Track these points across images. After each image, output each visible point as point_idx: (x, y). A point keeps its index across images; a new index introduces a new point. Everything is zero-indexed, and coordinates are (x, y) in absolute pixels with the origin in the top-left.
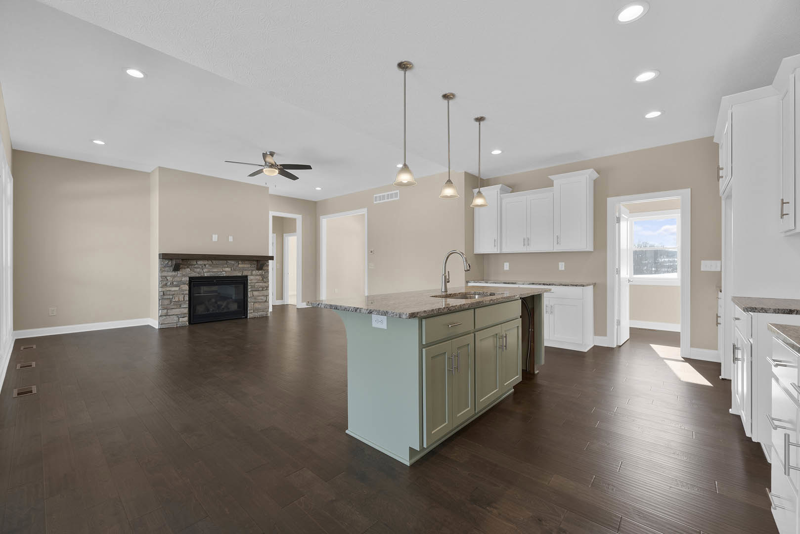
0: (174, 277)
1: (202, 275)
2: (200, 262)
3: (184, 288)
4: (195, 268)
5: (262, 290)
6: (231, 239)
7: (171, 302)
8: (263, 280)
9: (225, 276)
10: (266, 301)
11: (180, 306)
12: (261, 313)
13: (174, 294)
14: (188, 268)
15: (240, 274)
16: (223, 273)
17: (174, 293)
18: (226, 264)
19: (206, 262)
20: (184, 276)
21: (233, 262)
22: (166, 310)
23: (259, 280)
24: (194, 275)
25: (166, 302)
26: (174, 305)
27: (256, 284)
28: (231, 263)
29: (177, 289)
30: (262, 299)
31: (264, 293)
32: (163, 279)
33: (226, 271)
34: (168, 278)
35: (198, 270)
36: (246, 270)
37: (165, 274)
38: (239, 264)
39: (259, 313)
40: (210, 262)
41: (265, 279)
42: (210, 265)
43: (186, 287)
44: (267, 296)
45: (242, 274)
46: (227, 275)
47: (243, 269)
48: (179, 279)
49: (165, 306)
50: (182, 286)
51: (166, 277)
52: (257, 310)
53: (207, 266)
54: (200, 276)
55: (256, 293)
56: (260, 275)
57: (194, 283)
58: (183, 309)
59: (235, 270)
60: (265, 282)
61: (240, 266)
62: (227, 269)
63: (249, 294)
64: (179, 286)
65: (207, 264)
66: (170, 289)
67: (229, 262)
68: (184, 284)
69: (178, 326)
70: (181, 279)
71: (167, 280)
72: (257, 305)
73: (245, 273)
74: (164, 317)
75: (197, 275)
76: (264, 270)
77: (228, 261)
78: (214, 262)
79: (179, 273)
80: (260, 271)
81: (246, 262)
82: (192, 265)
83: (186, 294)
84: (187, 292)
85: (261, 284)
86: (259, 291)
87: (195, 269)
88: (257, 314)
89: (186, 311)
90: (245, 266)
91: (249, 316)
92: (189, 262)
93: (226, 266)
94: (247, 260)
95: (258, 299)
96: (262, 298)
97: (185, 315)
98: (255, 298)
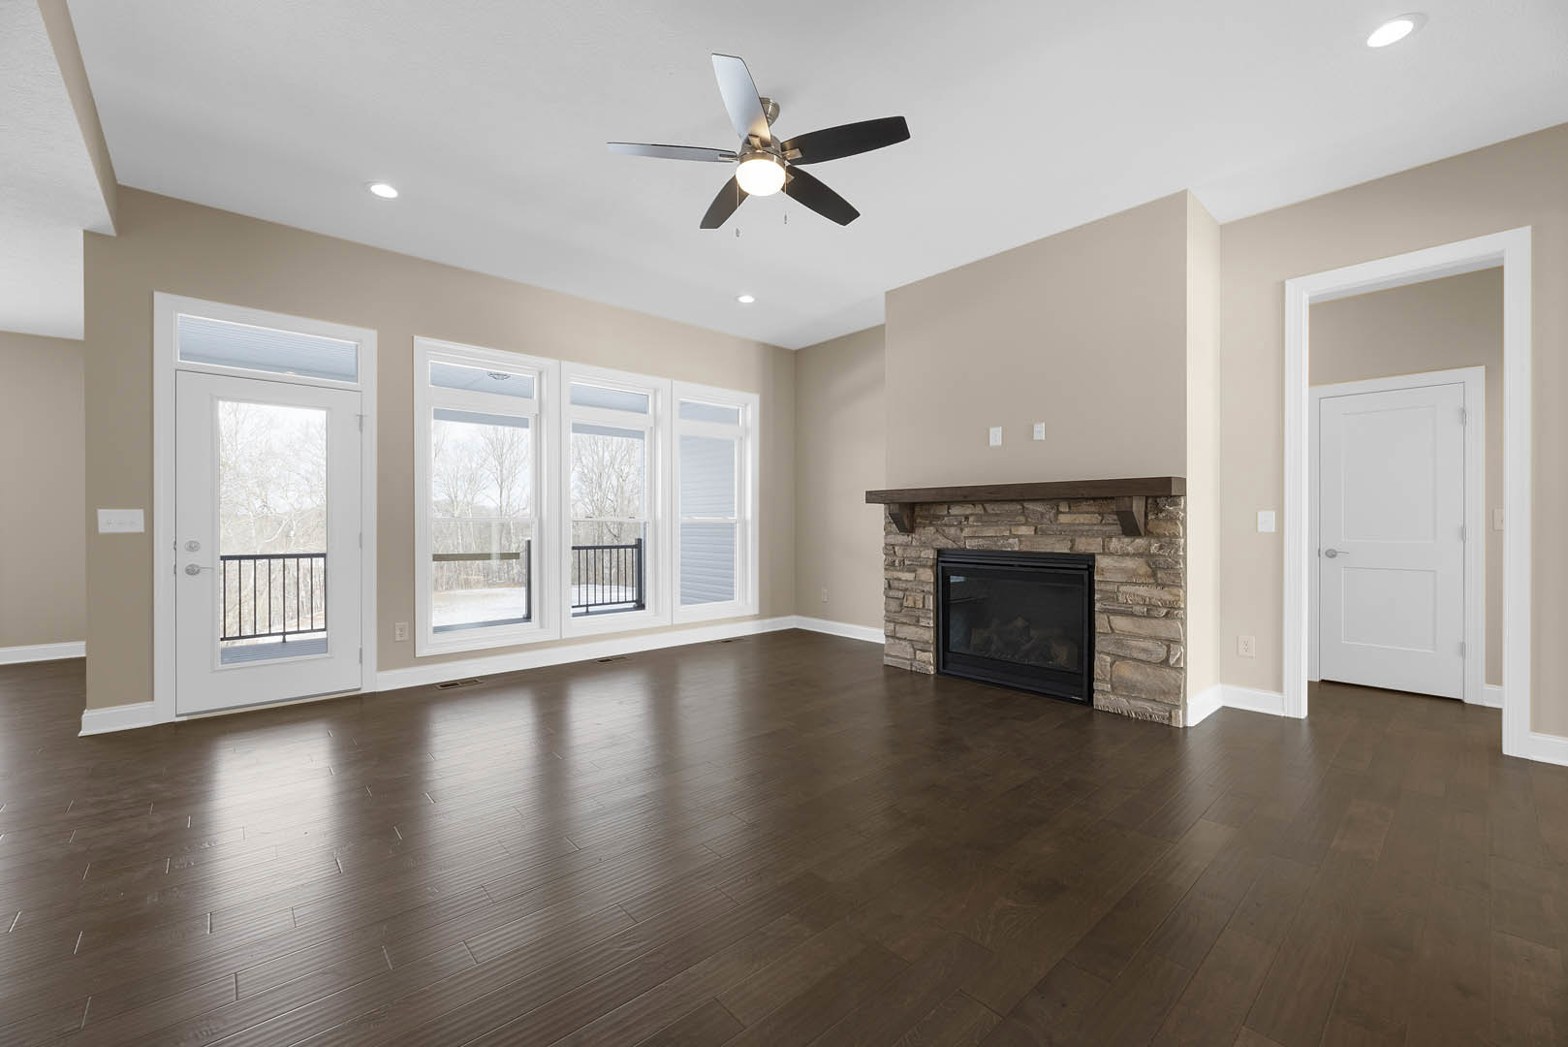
0: (906, 546)
1: (961, 544)
2: (956, 510)
3: (923, 578)
4: (946, 525)
5: (1148, 616)
6: (1040, 432)
7: (901, 605)
8: (1154, 575)
9: (1016, 552)
10: (1165, 662)
11: (918, 621)
12: (1140, 703)
13: (906, 590)
14: (931, 524)
15: (1062, 548)
16: (1011, 541)
17: (904, 585)
18: (1023, 513)
19: (968, 510)
20: (924, 545)
21: (1039, 507)
22: (892, 624)
23: (1134, 573)
24: (942, 543)
25: (894, 605)
26: (906, 616)
27: (1122, 588)
28: (1034, 512)
29: (910, 576)
30: (1144, 650)
31: (1161, 628)
32: (889, 549)
33: (1018, 536)
34: (896, 549)
35: (952, 531)
36: (1082, 534)
37: (892, 539)
38: (1059, 512)
39: (1132, 702)
40: (979, 509)
41: (1166, 571)
42: (979, 518)
43: (928, 575)
44: (1173, 642)
45: (1071, 548)
46: (1025, 549)
47: (1073, 533)
48: (914, 555)
49: (892, 615)
50: (920, 571)
51: (893, 546)
52: (1130, 689)
53: (971, 519)
54: (955, 546)
55: (1121, 623)
56: (1140, 555)
57: (946, 564)
58: (921, 631)
59: (1044, 533)
60: (1163, 586)
61: (1063, 519)
62: (1024, 530)
63: (1101, 622)
64: (915, 571)
65: (971, 515)
66: (900, 575)
67: (1030, 506)
68: (924, 566)
69: (914, 669)
70: (917, 555)
71: (895, 552)
72: (1126, 671)
73: (1084, 546)
74: (891, 641)
75: (950, 545)
76: (1158, 537)
77: (1026, 505)
78: (989, 507)
79: (913, 539)
80: (1138, 541)
81: (1084, 506)
82: (939, 517)
83: (929, 592)
84: (930, 588)
85: (1142, 591)
86: (1132, 615)
87: (946, 529)
88: (1122, 704)
89: (929, 635)
90: (1081, 518)
91: (1100, 701)
92: (932, 512)
93: (1022, 519)
94: (1087, 499)
95: (1129, 647)
96: (1148, 644)
97: (926, 647)
98: (1119, 643)
